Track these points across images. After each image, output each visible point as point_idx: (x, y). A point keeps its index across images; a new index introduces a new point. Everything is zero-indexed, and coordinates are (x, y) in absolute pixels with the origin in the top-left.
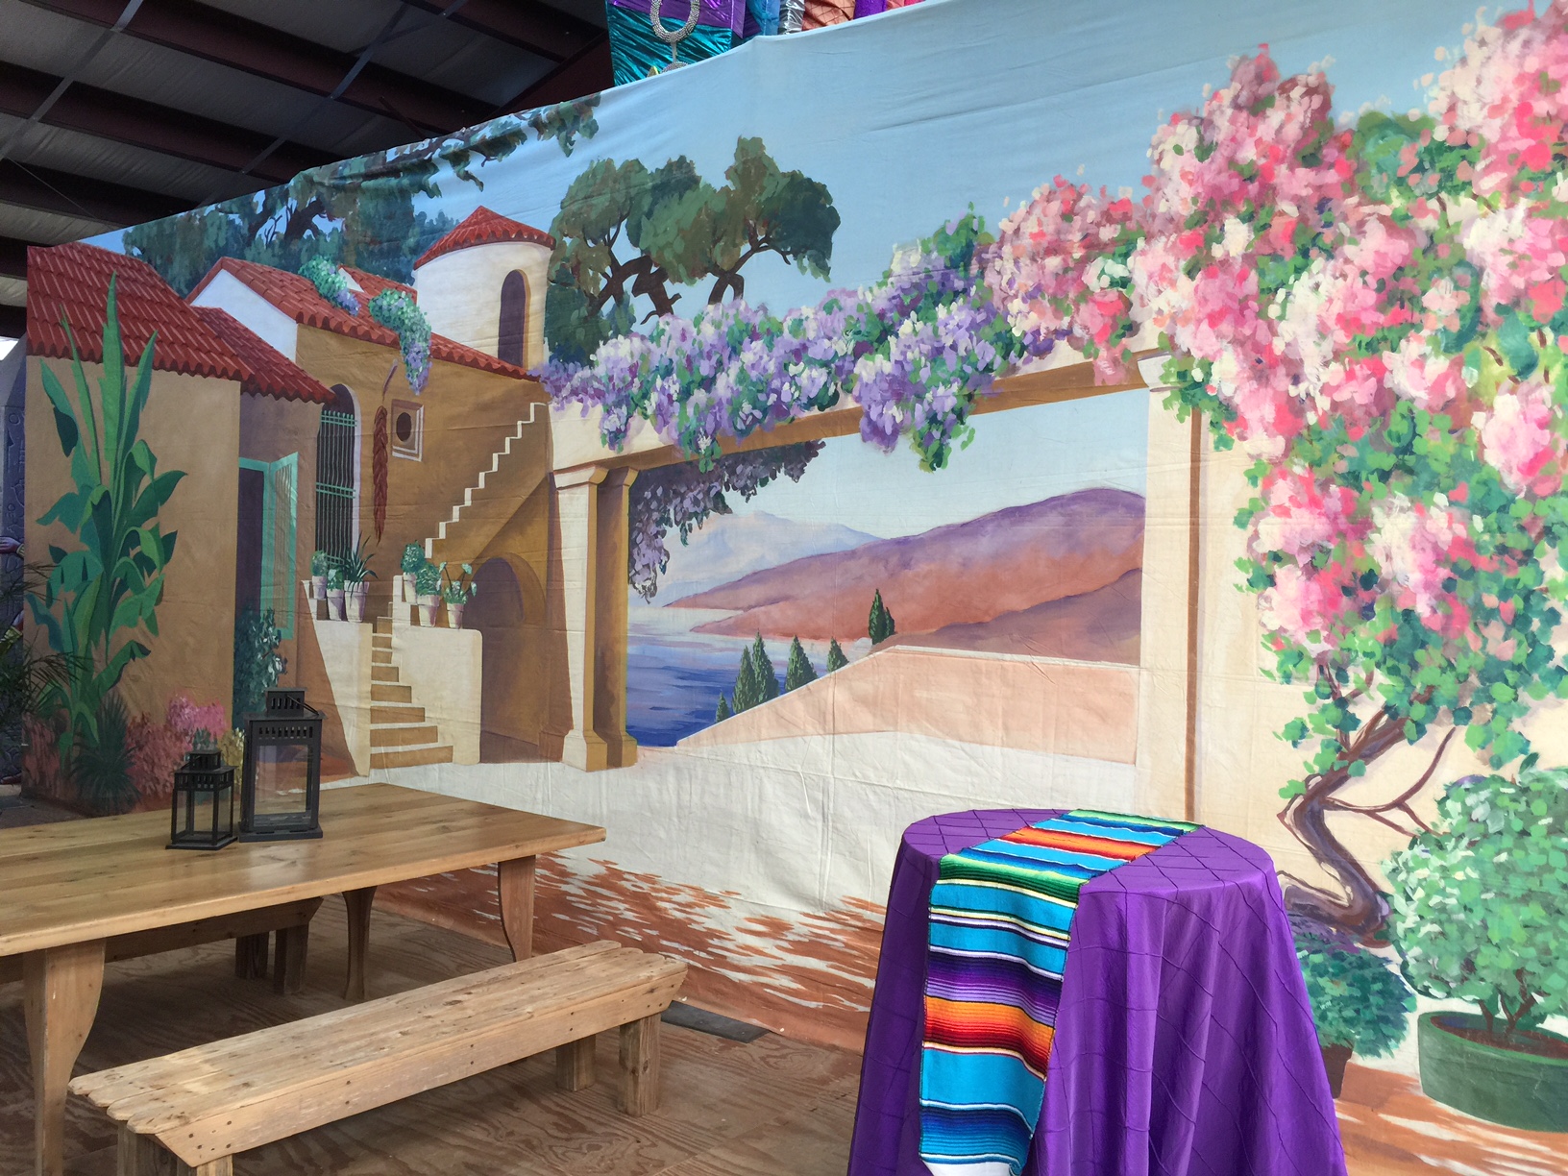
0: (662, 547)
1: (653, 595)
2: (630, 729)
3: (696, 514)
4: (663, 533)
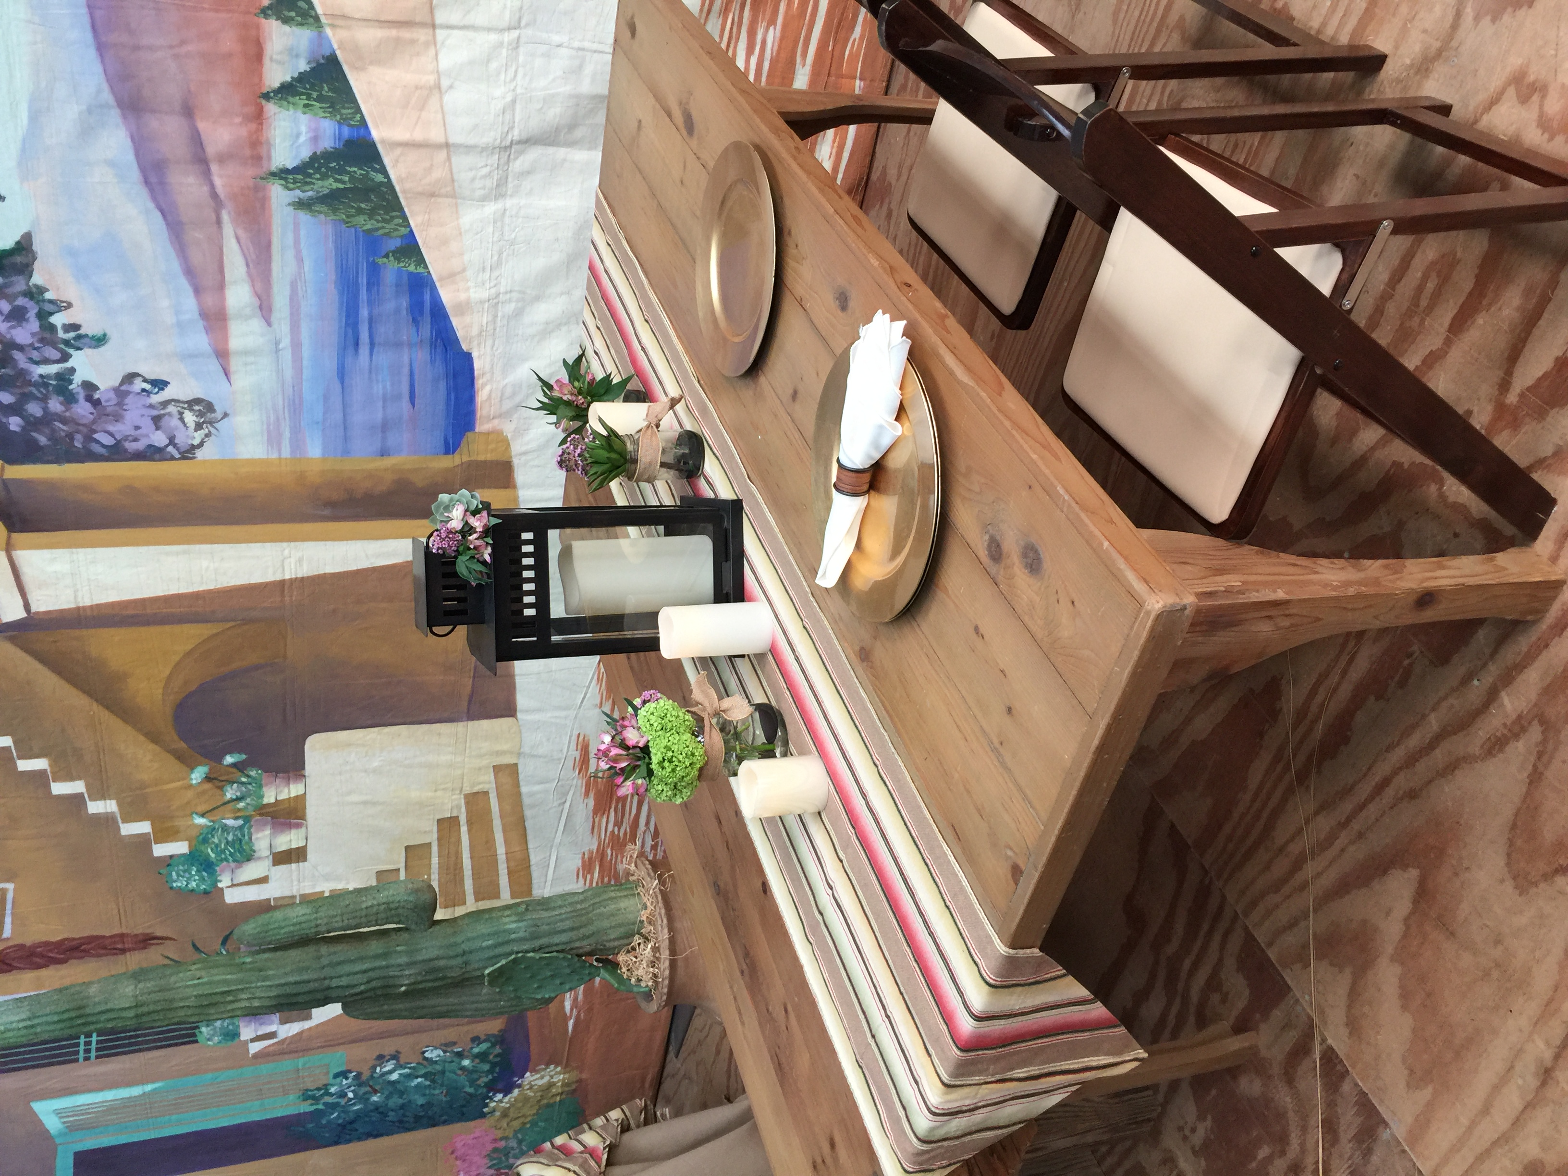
0: (117, 390)
1: (210, 407)
3: (43, 316)
4: (90, 387)
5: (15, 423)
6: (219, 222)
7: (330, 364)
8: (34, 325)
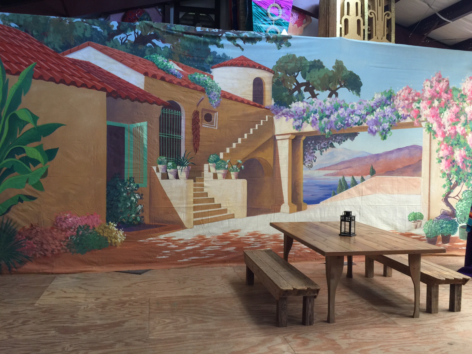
0: (314, 156)
1: (311, 167)
2: (304, 201)
3: (325, 148)
4: (315, 152)
5: (309, 142)
6: (337, 170)
7: (318, 184)
8: (323, 147)
